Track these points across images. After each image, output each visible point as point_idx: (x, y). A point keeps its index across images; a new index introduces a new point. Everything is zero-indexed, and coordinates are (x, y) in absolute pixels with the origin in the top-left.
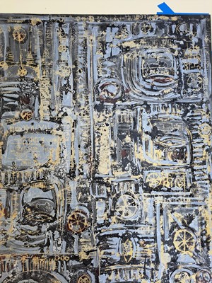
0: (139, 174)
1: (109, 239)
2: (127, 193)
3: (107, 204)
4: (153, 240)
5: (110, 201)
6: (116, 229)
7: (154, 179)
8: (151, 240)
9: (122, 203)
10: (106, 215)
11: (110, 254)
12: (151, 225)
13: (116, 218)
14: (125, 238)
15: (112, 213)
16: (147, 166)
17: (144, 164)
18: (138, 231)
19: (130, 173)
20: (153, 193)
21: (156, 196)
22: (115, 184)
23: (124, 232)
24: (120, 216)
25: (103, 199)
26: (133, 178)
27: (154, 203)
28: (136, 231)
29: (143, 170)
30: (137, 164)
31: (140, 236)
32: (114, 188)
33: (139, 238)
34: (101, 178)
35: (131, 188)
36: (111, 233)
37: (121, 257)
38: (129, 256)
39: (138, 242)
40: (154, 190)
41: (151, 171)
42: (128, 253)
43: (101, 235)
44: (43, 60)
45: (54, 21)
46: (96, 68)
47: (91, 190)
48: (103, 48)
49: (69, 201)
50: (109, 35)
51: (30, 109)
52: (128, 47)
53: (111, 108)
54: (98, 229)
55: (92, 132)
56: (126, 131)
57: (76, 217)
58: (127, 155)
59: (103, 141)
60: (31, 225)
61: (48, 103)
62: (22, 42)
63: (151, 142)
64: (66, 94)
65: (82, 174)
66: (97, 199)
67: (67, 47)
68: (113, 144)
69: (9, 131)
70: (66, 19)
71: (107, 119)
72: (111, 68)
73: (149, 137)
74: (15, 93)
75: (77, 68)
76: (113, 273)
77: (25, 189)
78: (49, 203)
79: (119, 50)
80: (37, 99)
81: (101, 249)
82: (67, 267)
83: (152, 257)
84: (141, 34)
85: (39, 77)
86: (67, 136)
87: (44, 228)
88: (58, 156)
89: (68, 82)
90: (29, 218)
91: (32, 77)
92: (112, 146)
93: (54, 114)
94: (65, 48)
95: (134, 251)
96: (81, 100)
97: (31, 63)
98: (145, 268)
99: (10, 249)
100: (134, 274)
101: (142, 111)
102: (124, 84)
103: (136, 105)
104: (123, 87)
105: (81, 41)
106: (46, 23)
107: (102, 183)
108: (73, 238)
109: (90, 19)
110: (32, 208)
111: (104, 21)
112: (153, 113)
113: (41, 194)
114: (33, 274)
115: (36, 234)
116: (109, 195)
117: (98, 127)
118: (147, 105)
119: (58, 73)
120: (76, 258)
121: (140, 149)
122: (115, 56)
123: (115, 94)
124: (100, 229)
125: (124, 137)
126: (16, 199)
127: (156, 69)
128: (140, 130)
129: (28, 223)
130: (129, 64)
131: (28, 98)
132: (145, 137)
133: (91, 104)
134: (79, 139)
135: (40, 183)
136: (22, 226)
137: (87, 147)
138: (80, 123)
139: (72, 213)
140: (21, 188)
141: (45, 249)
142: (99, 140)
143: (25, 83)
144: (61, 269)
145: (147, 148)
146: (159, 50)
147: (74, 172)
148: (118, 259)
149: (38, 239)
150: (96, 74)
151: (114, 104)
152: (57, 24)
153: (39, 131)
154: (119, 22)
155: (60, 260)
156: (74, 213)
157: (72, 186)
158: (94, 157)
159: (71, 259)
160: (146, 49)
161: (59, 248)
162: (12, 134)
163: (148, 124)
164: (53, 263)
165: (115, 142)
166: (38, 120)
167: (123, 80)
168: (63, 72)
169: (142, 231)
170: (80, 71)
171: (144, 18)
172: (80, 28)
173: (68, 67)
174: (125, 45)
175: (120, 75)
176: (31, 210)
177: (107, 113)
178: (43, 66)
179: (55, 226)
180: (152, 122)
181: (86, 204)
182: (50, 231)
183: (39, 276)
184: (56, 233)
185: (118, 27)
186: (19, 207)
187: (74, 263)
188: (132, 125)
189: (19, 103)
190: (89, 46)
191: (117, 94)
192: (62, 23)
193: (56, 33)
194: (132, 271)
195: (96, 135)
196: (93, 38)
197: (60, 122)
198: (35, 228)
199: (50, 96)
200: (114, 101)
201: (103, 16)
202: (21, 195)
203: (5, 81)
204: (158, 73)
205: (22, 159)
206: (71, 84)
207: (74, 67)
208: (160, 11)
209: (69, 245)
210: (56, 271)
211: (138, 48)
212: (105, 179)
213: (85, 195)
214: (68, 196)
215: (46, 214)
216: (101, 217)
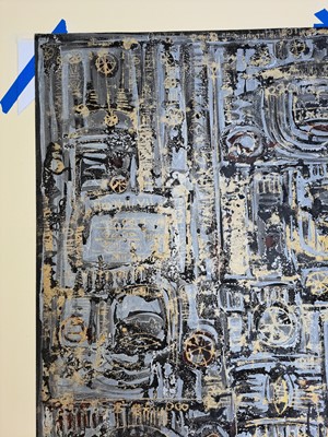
0: (294, 274)
1: (251, 376)
2: (276, 305)
3: (246, 321)
4: (320, 378)
5: (250, 317)
6: (260, 361)
7: (318, 282)
8: (316, 378)
9: (269, 320)
10: (244, 337)
11: (252, 400)
12: (316, 354)
13: (261, 344)
14: (274, 376)
15: (253, 336)
16: (307, 261)
17: (301, 257)
18: (295, 363)
19: (279, 272)
20: (318, 304)
21: (323, 308)
22: (256, 289)
23: (273, 365)
24: (266, 340)
25: (239, 312)
26: (284, 280)
27: (320, 319)
28: (292, 364)
29: (300, 267)
30: (291, 257)
31: (299, 372)
32: (255, 296)
33: (297, 376)
34: (234, 281)
35: (282, 296)
36: (253, 366)
37: (270, 405)
38: (283, 404)
39: (296, 382)
40: (319, 299)
41: (313, 269)
42: (282, 400)
43: (238, 370)
44: (142, 101)
45: (157, 42)
46: (221, 111)
47: (218, 299)
48: (232, 80)
49: (186, 317)
50: (241, 60)
51: (124, 175)
52: (271, 78)
53: (247, 172)
54: (232, 360)
55: (218, 208)
56: (272, 207)
57: (197, 341)
58: (274, 244)
59: (236, 222)
60: (129, 354)
61: (150, 166)
62: (110, 75)
63: (311, 223)
64: (177, 151)
65: (205, 274)
66: (229, 313)
67: (178, 80)
68: (252, 227)
69: (93, 209)
70: (174, 39)
71: (241, 189)
72: (245, 109)
73: (308, 215)
74: (100, 151)
75: (193, 112)
76: (258, 431)
77: (118, 297)
78: (156, 319)
79: (257, 83)
80: (134, 160)
81: (239, 392)
82: (186, 420)
83: (320, 406)
84: (291, 57)
85: (137, 127)
86: (179, 214)
87: (149, 358)
88: (167, 246)
89: (180, 133)
90: (125, 343)
91: (125, 127)
92: (251, 230)
93: (160, 182)
94: (175, 82)
95: (289, 396)
96: (200, 160)
97: (125, 105)
98: (308, 423)
99: (97, 391)
100: (292, 434)
101: (295, 174)
102: (267, 134)
103: (286, 166)
104: (264, 139)
105: (198, 70)
106: (145, 45)
107: (235, 289)
108: (194, 375)
109: (211, 37)
110: (129, 327)
111: (232, 39)
112: (314, 178)
113: (142, 305)
114: (133, 432)
115: (137, 368)
116: (247, 307)
117: (226, 200)
118: (303, 165)
119: (164, 119)
120: (200, 407)
121: (294, 234)
122: (251, 92)
123: (252, 149)
124: (235, 360)
125: (269, 215)
126: (104, 313)
127: (315, 110)
128: (294, 205)
129: (124, 351)
130: (274, 103)
131: (120, 159)
132: (302, 216)
133: (216, 166)
134: (197, 219)
135: (141, 288)
136: (115, 355)
137: (211, 231)
138: (200, 196)
139: (192, 335)
140: (112, 295)
141: (151, 391)
142: (230, 221)
143: (116, 136)
144: (176, 424)
145: (305, 233)
146: (318, 82)
147: (192, 272)
148: (266, 409)
149: (140, 376)
150: (223, 120)
151: (252, 164)
152: (161, 46)
153: (138, 208)
154: (255, 41)
155: (174, 409)
156: (194, 336)
157: (190, 292)
158: (222, 248)
159: (191, 407)
160: (299, 80)
161: (173, 391)
162: (97, 213)
163: (306, 195)
164: (163, 414)
165: (255, 224)
166: (136, 192)
167: (265, 128)
168: (172, 119)
169: (303, 364)
170: (198, 117)
171: (294, 33)
172: (196, 51)
173: (180, 111)
174: (266, 75)
175: (260, 121)
176: (128, 330)
177: (240, 179)
178: (142, 110)
179: (166, 356)
180: (313, 192)
181: (213, 322)
182: (158, 364)
183: (142, 434)
184: (168, 366)
185: (255, 48)
186: (109, 326)
187: (197, 414)
188: (281, 197)
189: (107, 166)
190: (211, 77)
191: (256, 149)
192: (170, 45)
193: (160, 59)
194: (288, 427)
195: (225, 213)
196: (216, 65)
197: (169, 195)
198: (134, 359)
199: (153, 156)
200: (251, 160)
201: (231, 32)
202: (113, 308)
203: (85, 133)
204: (318, 117)
205: (113, 252)
206: (185, 136)
207: (189, 110)
208: (319, 22)
209: (188, 385)
210: (169, 426)
211: (287, 79)
212: (240, 282)
213: (210, 307)
214: (184, 308)
215: (150, 337)
216: (237, 342)
